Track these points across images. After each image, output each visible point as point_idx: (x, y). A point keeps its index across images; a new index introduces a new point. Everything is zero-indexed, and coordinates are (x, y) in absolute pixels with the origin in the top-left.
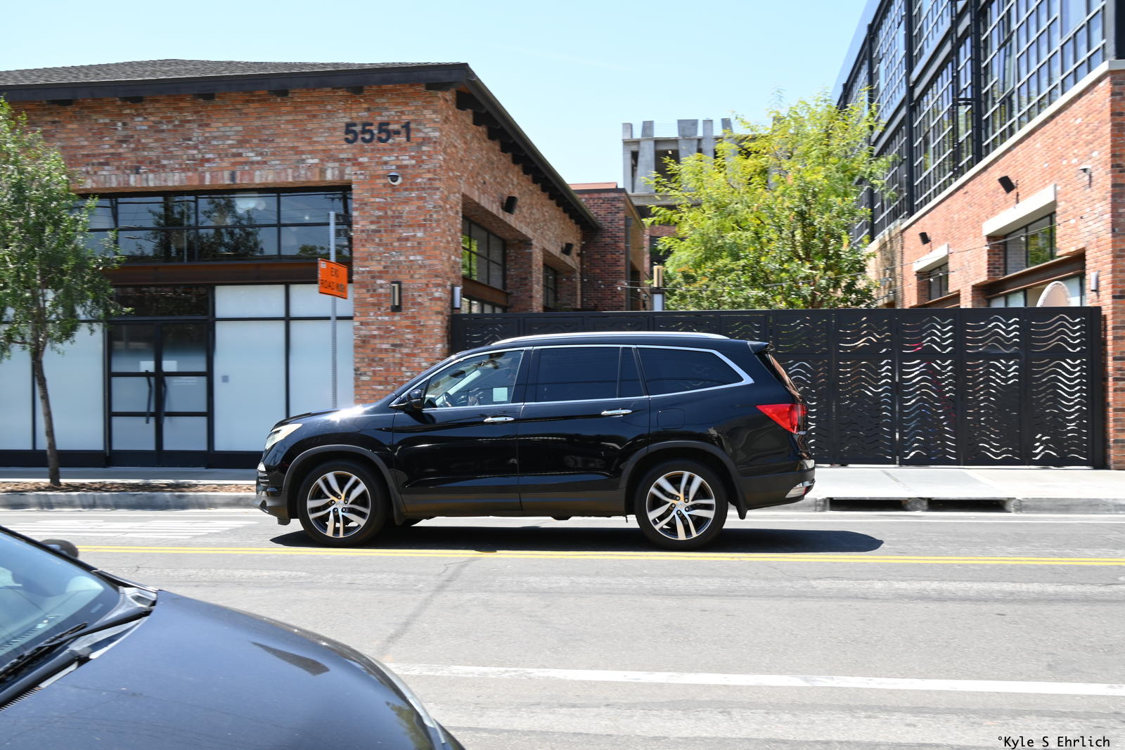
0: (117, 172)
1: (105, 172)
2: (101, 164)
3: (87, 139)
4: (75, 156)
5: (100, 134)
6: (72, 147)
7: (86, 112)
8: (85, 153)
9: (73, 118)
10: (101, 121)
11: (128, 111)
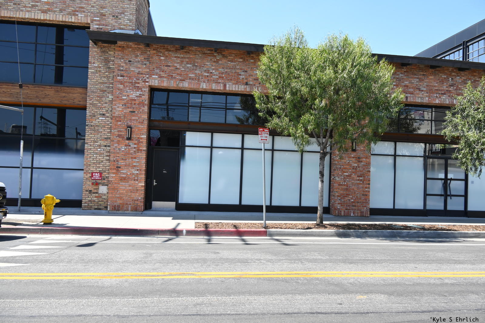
0: (448, 98)
1: (444, 97)
2: (442, 94)
3: (437, 83)
4: (432, 89)
5: (442, 82)
6: (431, 86)
7: (437, 72)
8: (436, 89)
9: (431, 74)
10: (443, 76)
11: (454, 74)
